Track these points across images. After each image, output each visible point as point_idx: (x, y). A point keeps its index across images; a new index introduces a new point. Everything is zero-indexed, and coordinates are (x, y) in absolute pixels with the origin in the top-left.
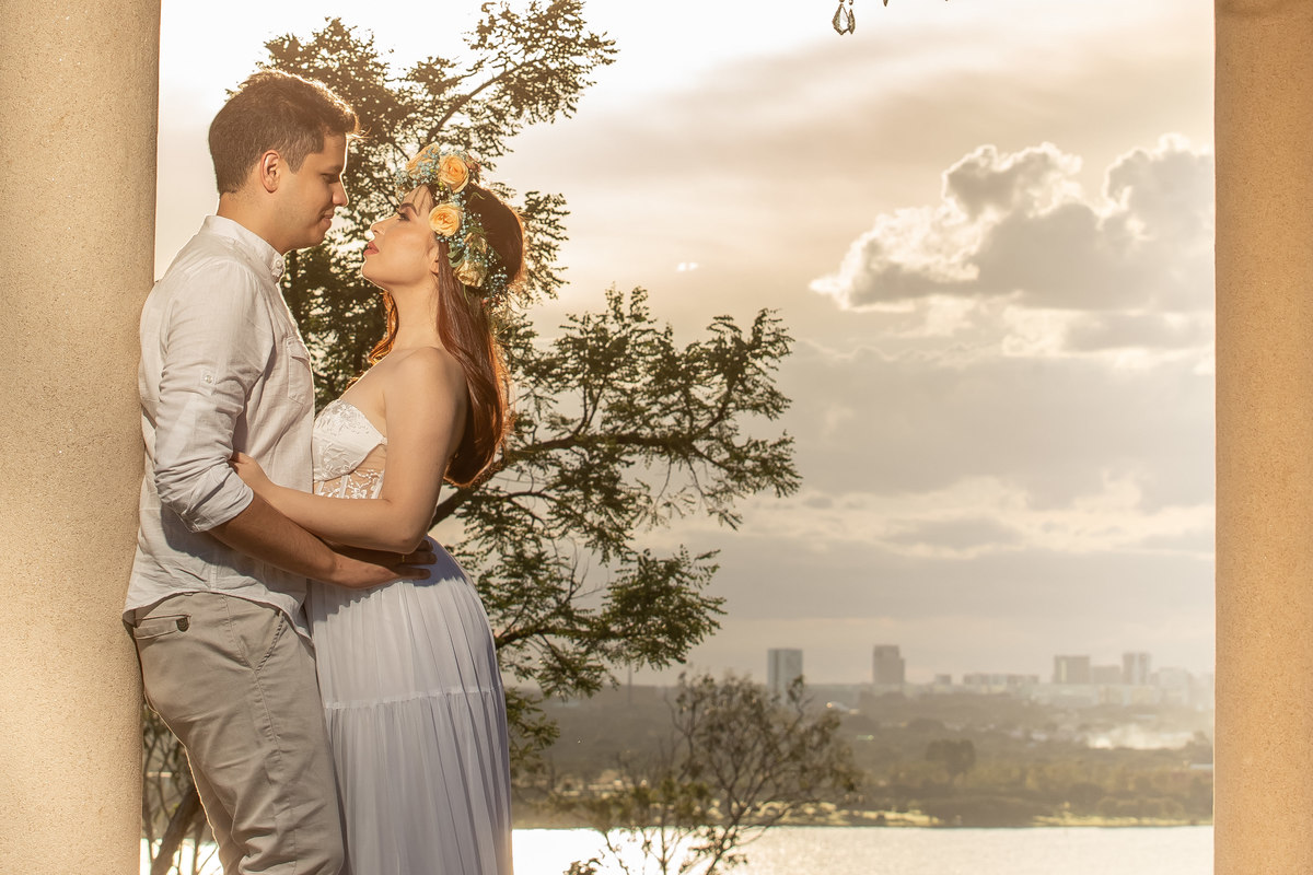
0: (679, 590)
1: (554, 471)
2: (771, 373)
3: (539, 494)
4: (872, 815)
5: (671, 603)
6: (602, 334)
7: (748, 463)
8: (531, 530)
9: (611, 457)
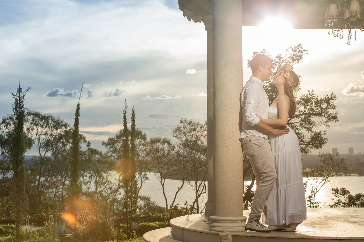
0: (321, 137)
1: (300, 119)
2: (334, 103)
3: (298, 123)
4: (349, 174)
5: (319, 139)
6: (307, 97)
7: (331, 117)
8: (297, 128)
9: (309, 116)
